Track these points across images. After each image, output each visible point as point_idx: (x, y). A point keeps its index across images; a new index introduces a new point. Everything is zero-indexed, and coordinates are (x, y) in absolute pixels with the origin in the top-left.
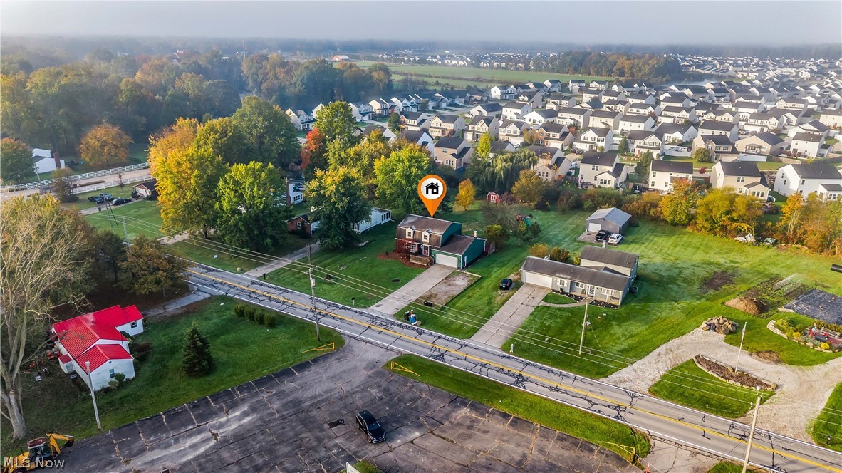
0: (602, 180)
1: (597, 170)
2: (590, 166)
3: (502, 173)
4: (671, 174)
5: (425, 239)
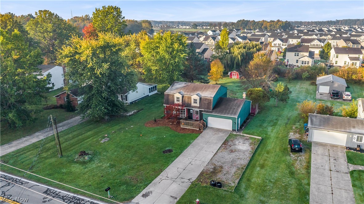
0: (303, 62)
1: (298, 55)
2: (294, 53)
3: (239, 56)
4: (348, 55)
5: (194, 102)
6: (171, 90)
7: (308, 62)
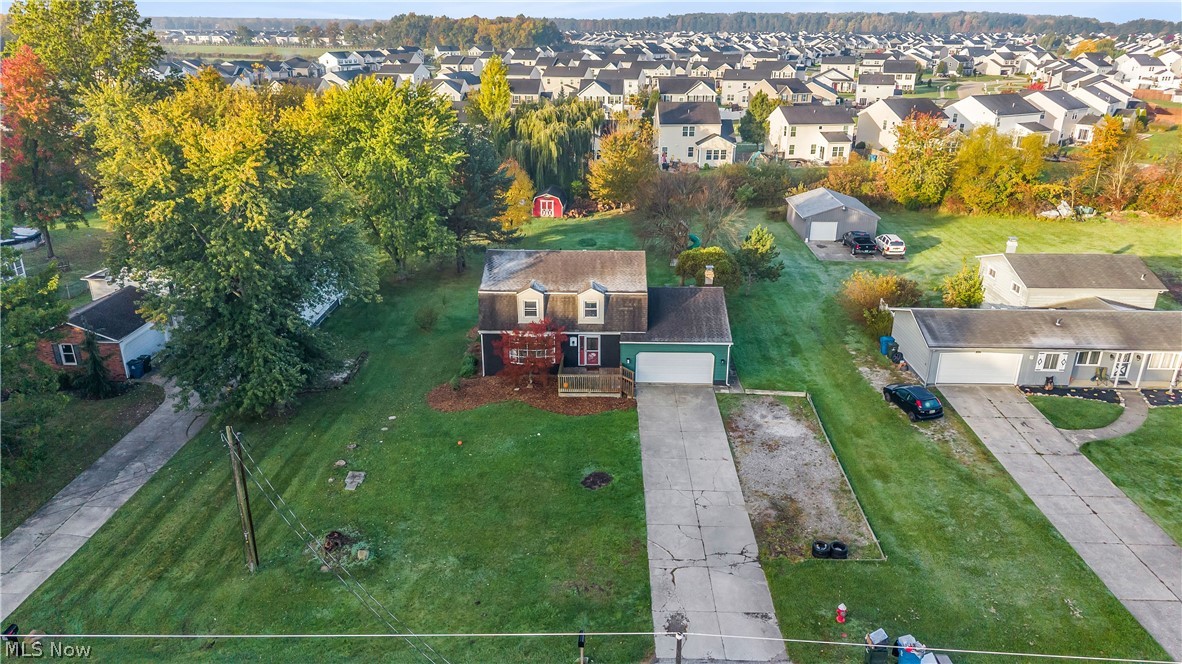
0: (709, 152)
1: (692, 134)
2: (679, 129)
3: (553, 146)
4: (821, 128)
5: (588, 313)
6: (496, 280)
7: (724, 152)
